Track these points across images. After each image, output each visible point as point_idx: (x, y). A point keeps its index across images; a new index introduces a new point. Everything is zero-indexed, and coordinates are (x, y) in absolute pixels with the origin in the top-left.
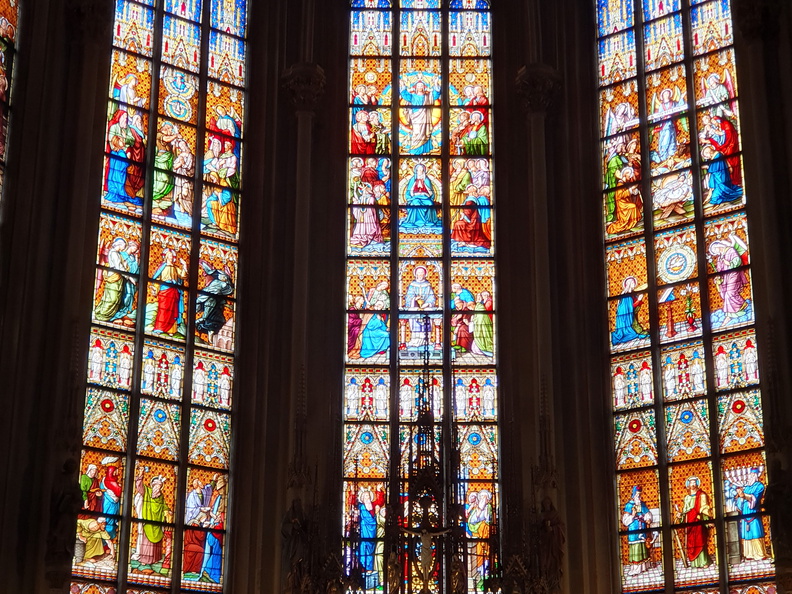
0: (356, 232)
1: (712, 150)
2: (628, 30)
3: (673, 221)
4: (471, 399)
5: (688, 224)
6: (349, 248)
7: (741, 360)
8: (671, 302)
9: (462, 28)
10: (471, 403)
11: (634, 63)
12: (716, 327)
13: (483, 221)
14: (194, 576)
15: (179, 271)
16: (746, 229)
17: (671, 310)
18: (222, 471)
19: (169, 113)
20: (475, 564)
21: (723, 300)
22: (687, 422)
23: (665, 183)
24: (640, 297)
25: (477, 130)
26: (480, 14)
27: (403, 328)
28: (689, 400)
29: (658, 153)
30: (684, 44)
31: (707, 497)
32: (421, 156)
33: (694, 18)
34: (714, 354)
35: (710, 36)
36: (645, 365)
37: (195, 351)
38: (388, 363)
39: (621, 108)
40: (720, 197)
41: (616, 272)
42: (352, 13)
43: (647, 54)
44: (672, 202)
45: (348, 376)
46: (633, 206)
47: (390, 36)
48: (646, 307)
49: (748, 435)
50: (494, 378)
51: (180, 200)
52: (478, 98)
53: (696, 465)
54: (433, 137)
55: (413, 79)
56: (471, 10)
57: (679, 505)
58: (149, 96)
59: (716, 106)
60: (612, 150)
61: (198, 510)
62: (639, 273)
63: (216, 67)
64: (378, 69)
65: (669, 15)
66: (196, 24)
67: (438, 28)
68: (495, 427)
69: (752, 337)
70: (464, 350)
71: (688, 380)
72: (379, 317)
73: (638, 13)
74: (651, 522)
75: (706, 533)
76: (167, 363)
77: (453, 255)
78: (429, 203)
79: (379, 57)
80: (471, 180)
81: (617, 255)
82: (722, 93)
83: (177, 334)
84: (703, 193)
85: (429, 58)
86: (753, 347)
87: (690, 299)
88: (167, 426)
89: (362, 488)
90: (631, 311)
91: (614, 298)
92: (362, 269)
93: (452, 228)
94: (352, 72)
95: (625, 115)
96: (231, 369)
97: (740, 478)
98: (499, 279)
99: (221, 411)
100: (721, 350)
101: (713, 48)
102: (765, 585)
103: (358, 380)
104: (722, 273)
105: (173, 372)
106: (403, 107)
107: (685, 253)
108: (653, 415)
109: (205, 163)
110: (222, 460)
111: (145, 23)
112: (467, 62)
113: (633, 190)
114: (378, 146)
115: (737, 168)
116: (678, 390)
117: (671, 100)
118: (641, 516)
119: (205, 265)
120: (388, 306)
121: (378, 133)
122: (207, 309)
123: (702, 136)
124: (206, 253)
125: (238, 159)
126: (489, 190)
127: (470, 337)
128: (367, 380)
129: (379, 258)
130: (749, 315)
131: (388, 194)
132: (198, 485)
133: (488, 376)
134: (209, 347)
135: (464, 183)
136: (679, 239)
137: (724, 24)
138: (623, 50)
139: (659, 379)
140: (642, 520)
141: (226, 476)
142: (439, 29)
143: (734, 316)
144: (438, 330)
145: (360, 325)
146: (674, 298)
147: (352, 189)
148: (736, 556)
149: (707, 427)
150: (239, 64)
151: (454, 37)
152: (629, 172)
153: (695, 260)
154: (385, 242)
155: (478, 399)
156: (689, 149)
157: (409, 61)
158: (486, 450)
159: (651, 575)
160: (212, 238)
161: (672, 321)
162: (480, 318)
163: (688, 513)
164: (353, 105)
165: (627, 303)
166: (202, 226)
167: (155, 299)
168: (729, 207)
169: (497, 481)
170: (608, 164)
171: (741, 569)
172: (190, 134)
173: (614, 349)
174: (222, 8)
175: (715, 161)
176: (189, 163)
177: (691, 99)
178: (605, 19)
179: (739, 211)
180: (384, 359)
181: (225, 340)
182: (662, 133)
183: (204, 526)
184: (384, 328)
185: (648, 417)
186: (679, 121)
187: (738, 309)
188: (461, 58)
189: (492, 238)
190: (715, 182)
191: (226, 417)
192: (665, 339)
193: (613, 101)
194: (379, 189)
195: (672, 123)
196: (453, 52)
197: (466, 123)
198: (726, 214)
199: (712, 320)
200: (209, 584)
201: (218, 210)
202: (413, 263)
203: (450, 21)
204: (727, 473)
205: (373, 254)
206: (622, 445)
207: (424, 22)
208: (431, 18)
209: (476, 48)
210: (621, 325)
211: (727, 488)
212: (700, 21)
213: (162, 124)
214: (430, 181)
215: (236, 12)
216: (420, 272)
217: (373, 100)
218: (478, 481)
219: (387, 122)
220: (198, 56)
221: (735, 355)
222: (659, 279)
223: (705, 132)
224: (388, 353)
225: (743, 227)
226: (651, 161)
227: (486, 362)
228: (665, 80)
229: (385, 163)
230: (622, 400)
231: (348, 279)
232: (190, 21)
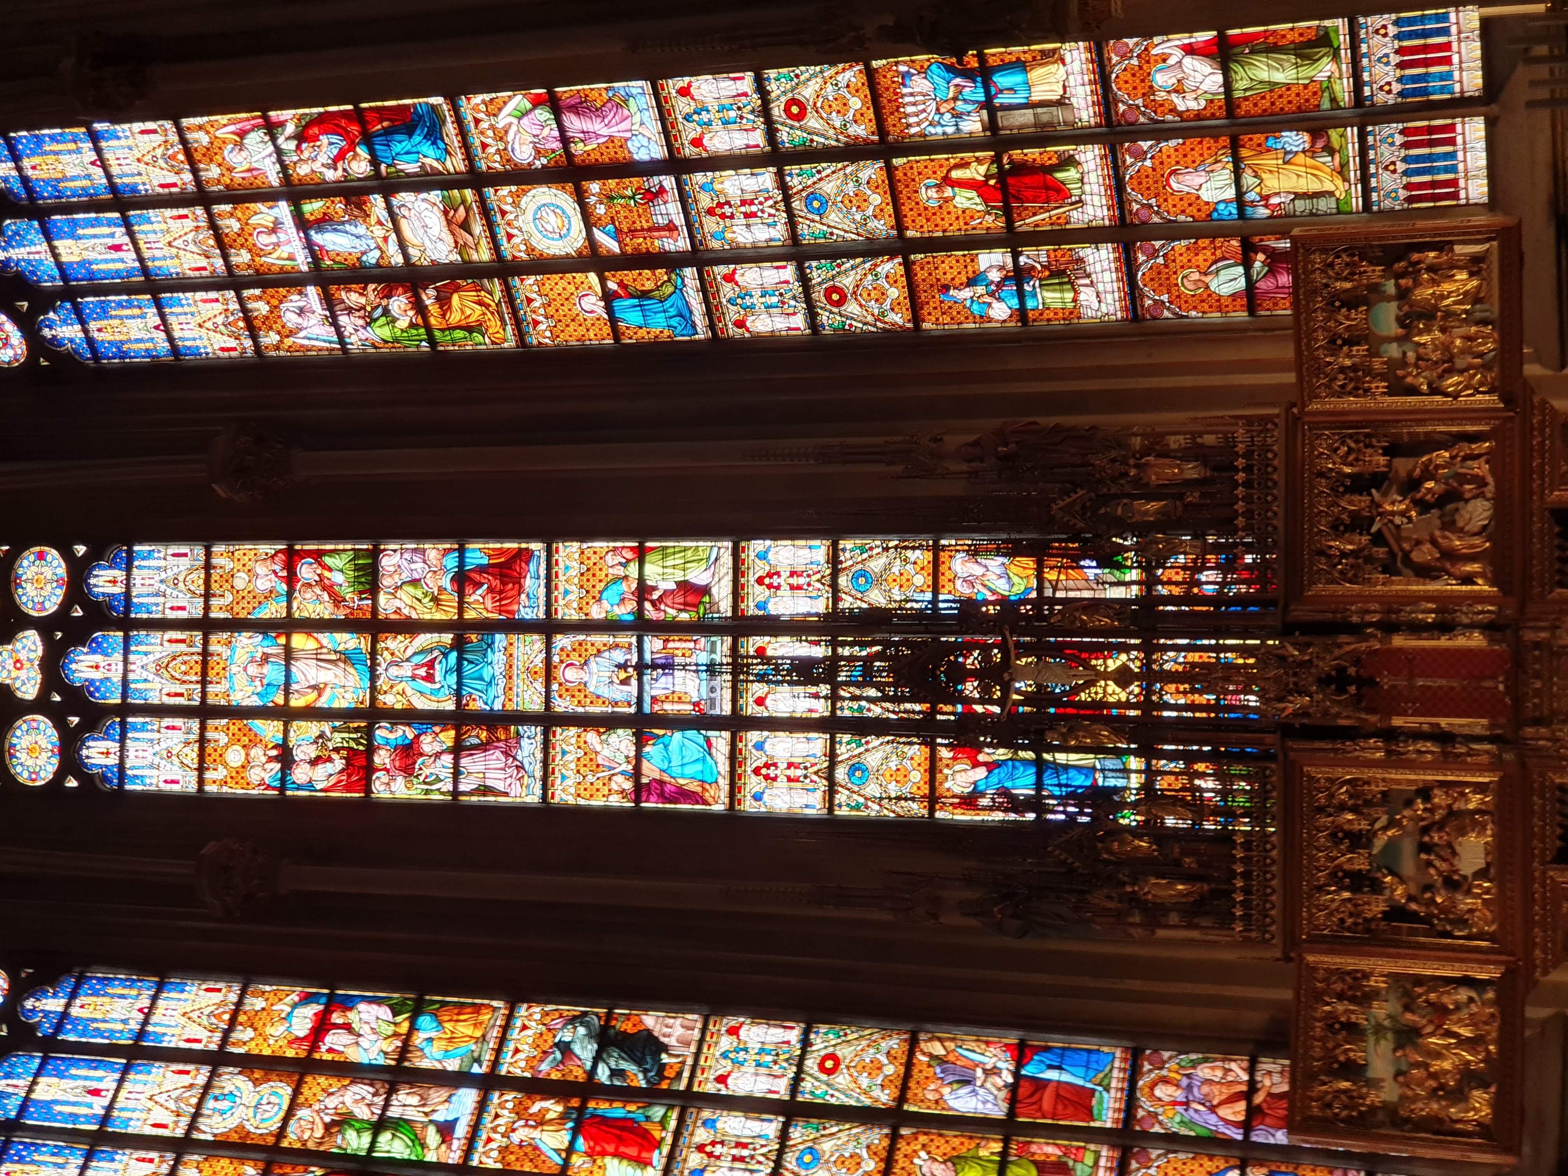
0: (500, 786)
1: (354, 157)
2: (159, 306)
3: (478, 228)
4: (792, 587)
5: (482, 201)
6: (529, 799)
7: (714, 106)
8: (618, 231)
9: (157, 595)
10: (799, 588)
11: (213, 295)
12: (658, 152)
13: (485, 561)
14: (1101, 1102)
15: (551, 1115)
16: (487, 97)
17: (632, 232)
18: (913, 1044)
19: (274, 1125)
20: (1082, 584)
21: (611, 139)
22: (824, 203)
23: (415, 242)
24: (612, 285)
25: (330, 570)
26: (136, 563)
27: (668, 707)
28: (787, 199)
29: (363, 253)
30: (177, 207)
31: (957, 166)
32: (373, 669)
33: (134, 189)
34: (704, 155)
35: (161, 162)
36: (729, 278)
37: (695, 1089)
38: (726, 735)
39: (291, 319)
40: (434, 143)
41: (571, 329)
42: (128, 787)
43: (197, 273)
44: (445, 230)
45: (749, 806)
46: (455, 298)
47: (168, 721)
48: (629, 276)
49: (844, 92)
50: (758, 545)
51: (427, 1109)
52: (277, 568)
53: (900, 186)
54: (340, 648)
55: (240, 680)
56: (128, 579)
57: (972, 217)
58: (242, 1160)
59: (279, 152)
60: (363, 334)
61: (981, 1091)
62: (571, 289)
63: (203, 1034)
64: (221, 743)
65: (131, 234)
66: (126, 1070)
67: (156, 637)
68: (842, 544)
69: (673, 85)
70: (706, 599)
71: (751, 203)
72: (647, 749)
73: (130, 289)
74: (1001, 268)
75: (1022, 169)
76: (713, 1143)
77: (542, 616)
78: (453, 656)
79: (202, 741)
80: (415, 582)
81: (542, 327)
82: (256, 139)
83: (663, 1123)
84: (427, 174)
85: (205, 654)
86: (689, 85)
87: (612, 198)
88: (827, 1146)
89: (947, 785)
90: (635, 301)
91: (616, 333)
92: (564, 777)
93: (495, 616)
94: (225, 789)
95: (301, 312)
96: (732, 1021)
97: (921, 107)
98: (584, 534)
99: (806, 1043)
100: (697, 142)
101: (181, 157)
102: (1110, 59)
103: (757, 789)
104: (565, 140)
105: (731, 1132)
106: (287, 699)
107: (532, 207)
108: (814, 264)
109: (365, 1061)
110: (895, 1043)
111: (113, 1165)
112: (215, 587)
113: (429, 297)
114: (353, 745)
115: (382, 113)
116: (771, 220)
117: (273, 231)
118: (993, 287)
119: (544, 1067)
120: (629, 732)
121: (330, 745)
122: (624, 1065)
123: (331, 175)
124: (523, 1064)
125: (364, 999)
126: (433, 550)
127: (685, 586)
128: (757, 771)
129: (547, 746)
130: (634, 91)
131: (437, 729)
132: (936, 1090)
133: (752, 555)
134: (690, 1061)
135: (419, 594)
136: (509, 217)
137: (140, 137)
138: (192, 314)
139: (751, 253)
140: (1000, 285)
141: (922, 1036)
142: (159, 634)
143: (637, 118)
144: (671, 645)
145: (661, 783)
146: (610, 227)
147: (427, 792)
148: (1059, 114)
149: (833, 166)
150: (202, 993)
151: (172, 608)
152: (399, 304)
153: (543, 189)
154: (519, 736)
155: (792, 574)
156: (354, 199)
157: (210, 689)
158: (883, 560)
159: (1098, 268)
160: (498, 1051)
161: (650, 229)
162: (653, 571)
163: (986, 201)
164: (282, 789)
165: (624, 309)
166: (476, 1069)
167: (599, 1162)
168: (450, 128)
169: (936, 542)
170: (386, 342)
171: (1083, 104)
172: (314, 1085)
173: (702, 333)
174: (104, 1021)
175: (372, 152)
176: (363, 1090)
177: (269, 196)
178: (142, 346)
179: (455, 109)
180: (721, 740)
181: (679, 1031)
182: (329, 247)
183: (1010, 1080)
184: (666, 740)
185: (818, 272)
186: (308, 216)
187: (626, 112)
188: (207, 595)
189: (515, 545)
190: (408, 153)
191: (817, 1033)
192: (681, 243)
193: (279, 333)
194: (428, 744)
195: (310, 228)
196: (196, 611)
197: (318, 590)
198: (463, 133)
199: (646, 158)
200: (1115, 1074)
201: (450, 1040)
202: (555, 687)
203: (145, 616)
204: (913, 130)
205: (539, 756)
206: (870, 319)
207: (145, 660)
208: (140, 648)
209: (191, 570)
210: (660, 318)
211: (939, 130)
212: (137, 179)
213: (291, 1140)
214: (415, 654)
215: (112, 996)
216: (571, 674)
217: (274, 753)
218: (936, 574)
219: (313, 728)
220: (181, 1067)
221: (705, 117)
222: (580, 253)
223: (324, 170)
224: (710, 733)
225: (483, 102)
226: (378, 265)
227: (727, 559)
228: (240, 240)
229: (383, 733)
230: (792, 318)
231: (582, 802)
232: (121, 1082)
